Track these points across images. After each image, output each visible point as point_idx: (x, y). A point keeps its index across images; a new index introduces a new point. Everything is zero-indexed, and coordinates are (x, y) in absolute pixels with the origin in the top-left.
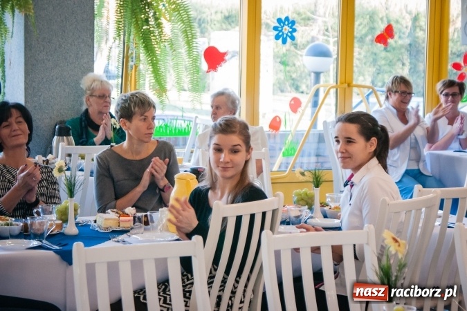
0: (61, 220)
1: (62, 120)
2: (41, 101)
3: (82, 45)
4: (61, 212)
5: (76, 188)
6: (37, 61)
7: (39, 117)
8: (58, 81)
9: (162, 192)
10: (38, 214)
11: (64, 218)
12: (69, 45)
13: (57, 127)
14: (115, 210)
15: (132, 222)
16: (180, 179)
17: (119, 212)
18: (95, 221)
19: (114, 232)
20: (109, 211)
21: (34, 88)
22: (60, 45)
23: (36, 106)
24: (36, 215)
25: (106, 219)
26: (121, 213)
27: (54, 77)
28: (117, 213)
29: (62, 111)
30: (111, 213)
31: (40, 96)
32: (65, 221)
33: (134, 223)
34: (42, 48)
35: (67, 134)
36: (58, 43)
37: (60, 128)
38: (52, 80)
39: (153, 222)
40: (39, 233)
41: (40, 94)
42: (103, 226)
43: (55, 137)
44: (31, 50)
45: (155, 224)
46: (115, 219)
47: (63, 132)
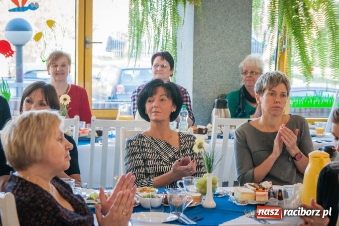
0: (201, 192)
1: (223, 94)
2: (207, 78)
3: (242, 31)
4: (201, 185)
5: (215, 163)
6: (204, 44)
7: (204, 91)
8: (221, 61)
9: (294, 160)
10: (181, 185)
11: (203, 191)
12: (230, 31)
13: (216, 100)
14: (253, 184)
15: (268, 197)
16: (314, 157)
17: (256, 185)
18: (233, 194)
19: (249, 205)
20: (247, 184)
21: (201, 67)
22: (223, 32)
23: (202, 82)
24: (179, 186)
25: (242, 193)
26: (258, 187)
27: (218, 58)
28: (254, 186)
29: (223, 86)
30: (249, 186)
31: (206, 74)
32: (204, 194)
33: (269, 198)
34: (208, 34)
35: (225, 107)
36: (221, 30)
37: (218, 102)
38: (216, 60)
39: (287, 196)
40: (178, 205)
41: (206, 72)
42: (240, 199)
43: (215, 109)
44: (198, 35)
45: (288, 199)
46: (251, 194)
47: (221, 104)
